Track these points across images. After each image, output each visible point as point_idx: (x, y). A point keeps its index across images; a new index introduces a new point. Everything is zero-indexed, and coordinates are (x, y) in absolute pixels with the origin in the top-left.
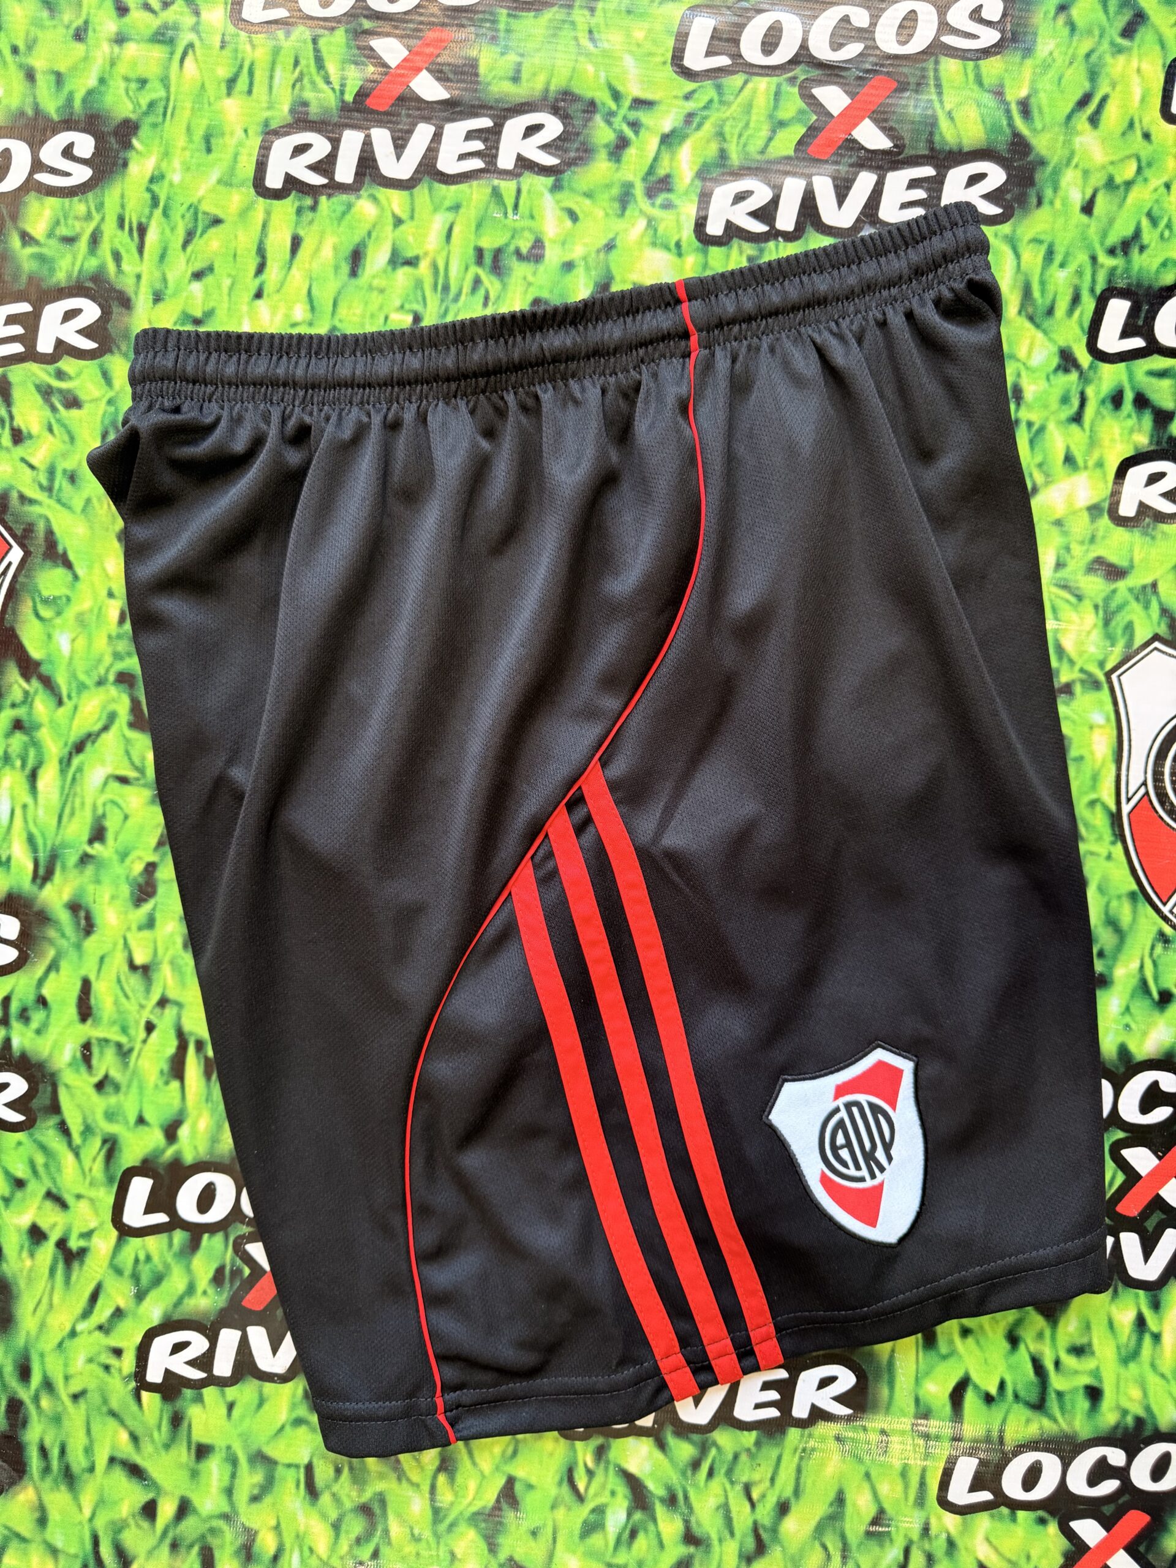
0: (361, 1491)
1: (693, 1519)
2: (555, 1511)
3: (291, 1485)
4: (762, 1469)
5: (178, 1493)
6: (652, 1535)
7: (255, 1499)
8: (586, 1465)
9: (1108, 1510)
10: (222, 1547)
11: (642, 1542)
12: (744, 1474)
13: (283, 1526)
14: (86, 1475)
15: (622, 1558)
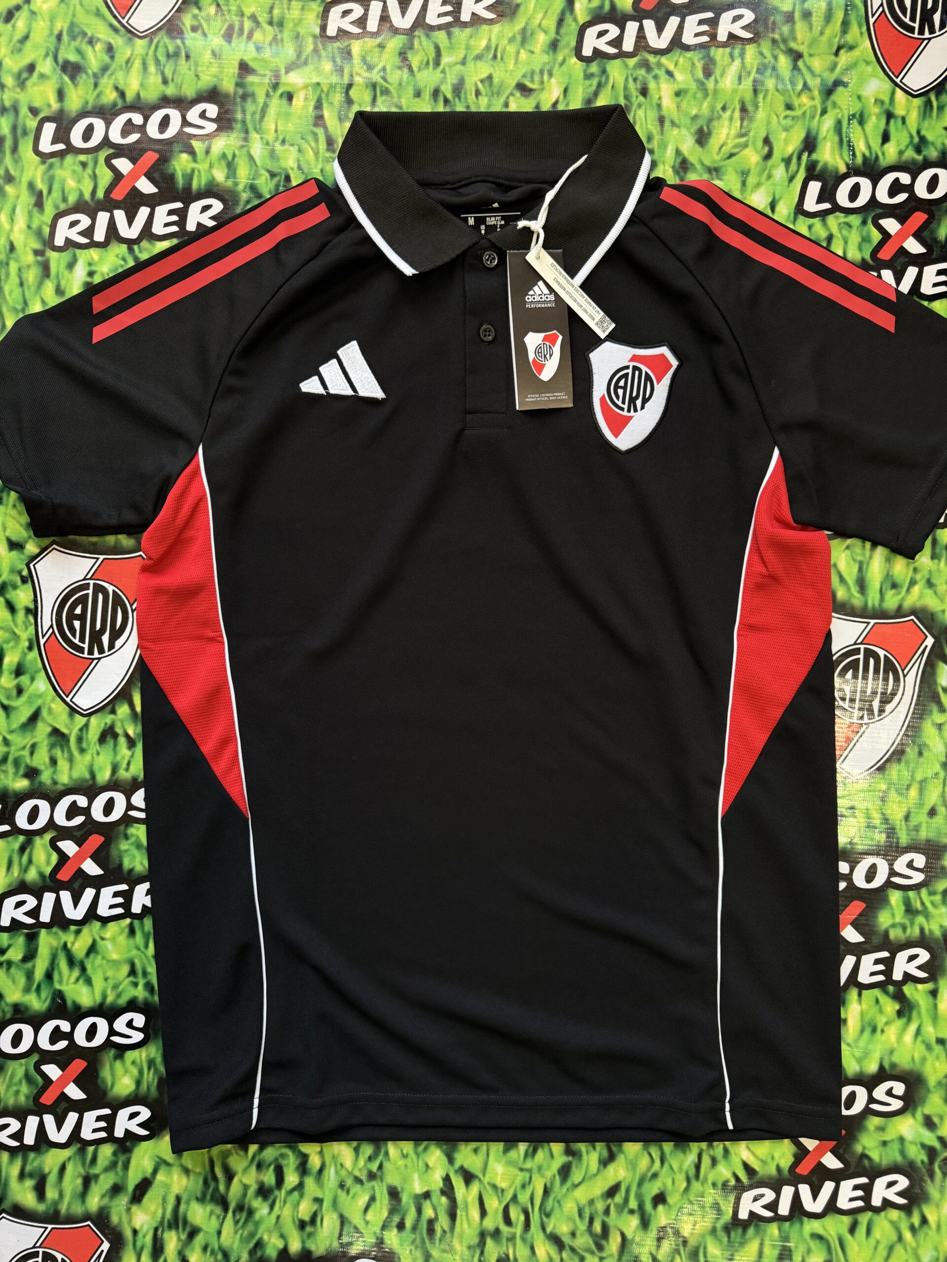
11: (540, 1157)
15: (529, 1164)
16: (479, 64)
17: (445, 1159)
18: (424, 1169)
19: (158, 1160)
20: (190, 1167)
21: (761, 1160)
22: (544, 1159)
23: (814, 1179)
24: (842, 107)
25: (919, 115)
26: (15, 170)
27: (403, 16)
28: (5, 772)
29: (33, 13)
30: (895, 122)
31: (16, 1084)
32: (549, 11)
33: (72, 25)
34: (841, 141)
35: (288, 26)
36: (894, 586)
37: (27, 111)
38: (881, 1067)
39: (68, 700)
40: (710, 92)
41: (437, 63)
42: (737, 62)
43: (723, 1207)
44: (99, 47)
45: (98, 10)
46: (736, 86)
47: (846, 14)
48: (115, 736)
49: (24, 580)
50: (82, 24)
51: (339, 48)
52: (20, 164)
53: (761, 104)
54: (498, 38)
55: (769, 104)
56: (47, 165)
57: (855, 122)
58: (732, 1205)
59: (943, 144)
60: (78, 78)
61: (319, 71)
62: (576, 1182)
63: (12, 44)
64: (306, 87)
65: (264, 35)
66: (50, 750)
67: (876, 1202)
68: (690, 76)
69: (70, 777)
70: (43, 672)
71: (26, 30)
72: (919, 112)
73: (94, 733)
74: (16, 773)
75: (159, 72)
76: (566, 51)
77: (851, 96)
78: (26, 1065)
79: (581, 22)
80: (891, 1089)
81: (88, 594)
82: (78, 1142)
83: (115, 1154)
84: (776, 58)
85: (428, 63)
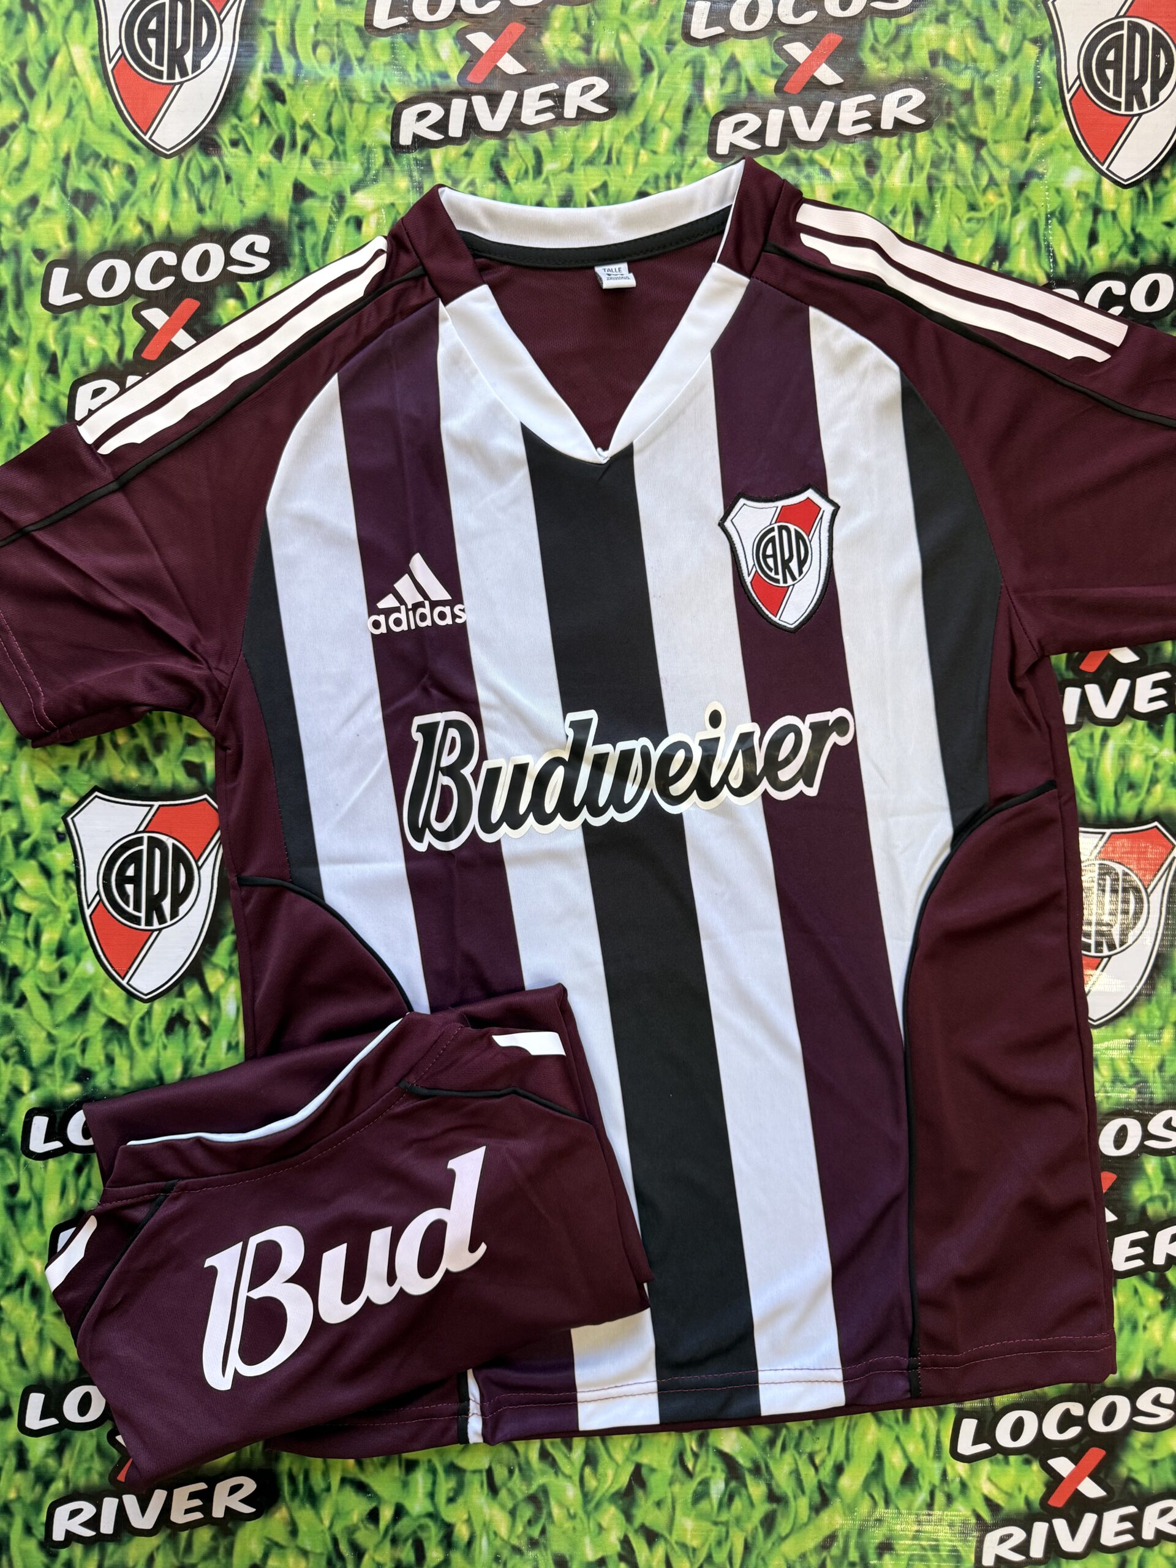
0: (529, 1484)
1: (773, 1483)
2: (673, 1487)
3: (476, 1485)
4: (821, 1439)
5: (394, 1501)
6: (745, 1498)
7: (451, 1500)
8: (692, 1450)
9: (1074, 1449)
10: (429, 1538)
11: (738, 1504)
12: (808, 1448)
13: (474, 1518)
14: (325, 1494)
15: (724, 1517)
16: (591, 170)
17: (621, 1518)
18: (597, 1531)
19: (268, 1542)
20: (308, 1548)
21: (1007, 1493)
22: (743, 1509)
23: (1072, 1512)
24: (1037, 204)
25: (1132, 208)
26: (21, 329)
27: (493, 117)
28: (52, 1076)
29: (32, 133)
30: (1104, 218)
31: (86, 1461)
32: (673, 102)
33: (82, 146)
34: (1038, 247)
35: (352, 136)
36: (1131, 786)
37: (32, 254)
38: (1146, 1372)
39: (124, 982)
40: (875, 192)
41: (538, 170)
42: (907, 153)
43: (963, 1553)
44: (116, 171)
45: (113, 125)
46: (906, 185)
47: (1036, 89)
48: (185, 1024)
49: (61, 838)
50: (95, 143)
51: (416, 159)
52: (27, 321)
53: (938, 206)
54: (612, 137)
55: (948, 205)
56: (60, 321)
57: (1054, 222)
58: (973, 1549)
59: (1164, 242)
60: (93, 210)
61: (393, 190)
62: (783, 1534)
63: (8, 172)
64: (377, 209)
65: (322, 147)
66: (105, 1047)
67: (1148, 1534)
68: (850, 173)
69: (131, 1078)
70: (90, 950)
71: (25, 155)
72: (1132, 204)
73: (158, 1023)
74: (65, 1077)
75: (193, 200)
76: (697, 149)
77: (1048, 190)
78: (98, 1435)
79: (713, 112)
80: (1158, 1396)
81: (141, 851)
82: (168, 1527)
83: (214, 1538)
84: (953, 147)
85: (526, 172)
